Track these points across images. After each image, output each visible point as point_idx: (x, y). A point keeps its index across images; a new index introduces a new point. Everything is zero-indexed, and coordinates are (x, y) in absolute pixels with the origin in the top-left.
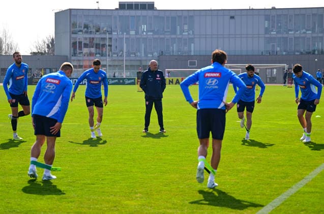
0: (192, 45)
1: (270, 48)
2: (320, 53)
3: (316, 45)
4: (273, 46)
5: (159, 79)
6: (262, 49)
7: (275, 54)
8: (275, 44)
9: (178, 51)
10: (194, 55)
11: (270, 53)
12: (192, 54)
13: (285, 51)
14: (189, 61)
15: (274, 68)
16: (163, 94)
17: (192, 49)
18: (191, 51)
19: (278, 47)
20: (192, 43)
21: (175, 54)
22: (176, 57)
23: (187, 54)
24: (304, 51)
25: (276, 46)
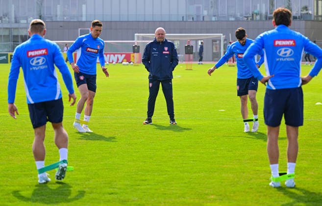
0: (84, 6)
1: (193, 12)
2: (264, 19)
3: (258, 9)
4: (198, 9)
5: (168, 52)
6: (183, 12)
7: (202, 20)
8: (201, 6)
9: (64, 16)
10: (86, 21)
11: (193, 18)
12: (84, 19)
13: (215, 16)
14: (79, 29)
15: (198, 40)
16: (174, 73)
17: (84, 13)
18: (82, 16)
19: (205, 10)
20: (84, 4)
21: (58, 20)
22: (61, 24)
23: (75, 20)
24: (241, 15)
25: (201, 8)
